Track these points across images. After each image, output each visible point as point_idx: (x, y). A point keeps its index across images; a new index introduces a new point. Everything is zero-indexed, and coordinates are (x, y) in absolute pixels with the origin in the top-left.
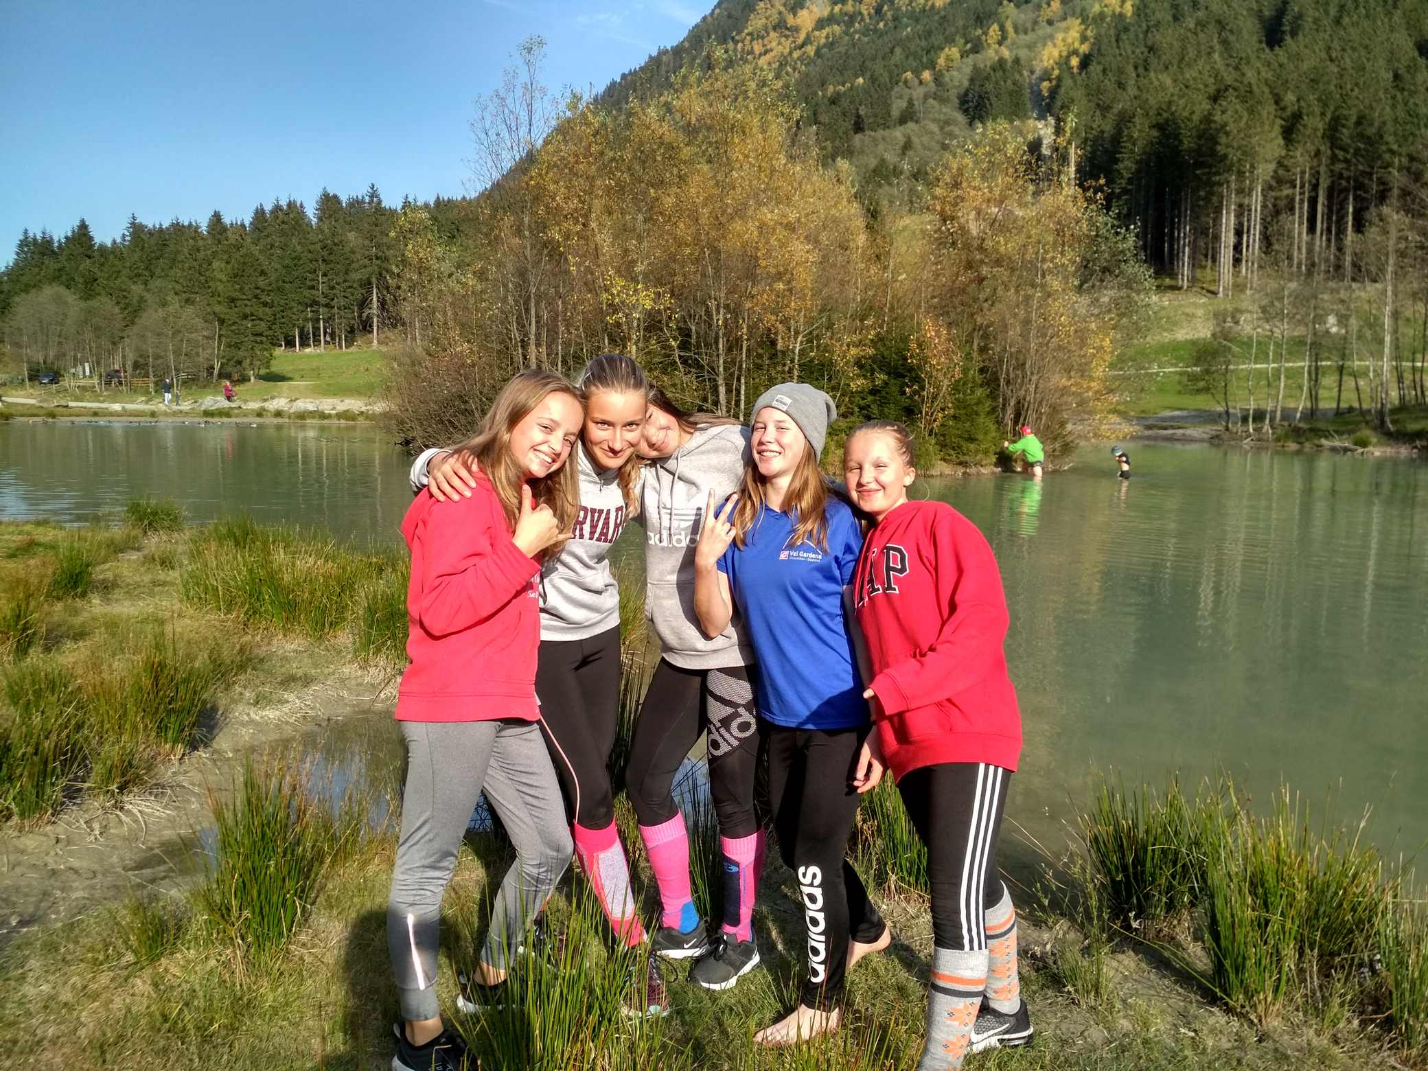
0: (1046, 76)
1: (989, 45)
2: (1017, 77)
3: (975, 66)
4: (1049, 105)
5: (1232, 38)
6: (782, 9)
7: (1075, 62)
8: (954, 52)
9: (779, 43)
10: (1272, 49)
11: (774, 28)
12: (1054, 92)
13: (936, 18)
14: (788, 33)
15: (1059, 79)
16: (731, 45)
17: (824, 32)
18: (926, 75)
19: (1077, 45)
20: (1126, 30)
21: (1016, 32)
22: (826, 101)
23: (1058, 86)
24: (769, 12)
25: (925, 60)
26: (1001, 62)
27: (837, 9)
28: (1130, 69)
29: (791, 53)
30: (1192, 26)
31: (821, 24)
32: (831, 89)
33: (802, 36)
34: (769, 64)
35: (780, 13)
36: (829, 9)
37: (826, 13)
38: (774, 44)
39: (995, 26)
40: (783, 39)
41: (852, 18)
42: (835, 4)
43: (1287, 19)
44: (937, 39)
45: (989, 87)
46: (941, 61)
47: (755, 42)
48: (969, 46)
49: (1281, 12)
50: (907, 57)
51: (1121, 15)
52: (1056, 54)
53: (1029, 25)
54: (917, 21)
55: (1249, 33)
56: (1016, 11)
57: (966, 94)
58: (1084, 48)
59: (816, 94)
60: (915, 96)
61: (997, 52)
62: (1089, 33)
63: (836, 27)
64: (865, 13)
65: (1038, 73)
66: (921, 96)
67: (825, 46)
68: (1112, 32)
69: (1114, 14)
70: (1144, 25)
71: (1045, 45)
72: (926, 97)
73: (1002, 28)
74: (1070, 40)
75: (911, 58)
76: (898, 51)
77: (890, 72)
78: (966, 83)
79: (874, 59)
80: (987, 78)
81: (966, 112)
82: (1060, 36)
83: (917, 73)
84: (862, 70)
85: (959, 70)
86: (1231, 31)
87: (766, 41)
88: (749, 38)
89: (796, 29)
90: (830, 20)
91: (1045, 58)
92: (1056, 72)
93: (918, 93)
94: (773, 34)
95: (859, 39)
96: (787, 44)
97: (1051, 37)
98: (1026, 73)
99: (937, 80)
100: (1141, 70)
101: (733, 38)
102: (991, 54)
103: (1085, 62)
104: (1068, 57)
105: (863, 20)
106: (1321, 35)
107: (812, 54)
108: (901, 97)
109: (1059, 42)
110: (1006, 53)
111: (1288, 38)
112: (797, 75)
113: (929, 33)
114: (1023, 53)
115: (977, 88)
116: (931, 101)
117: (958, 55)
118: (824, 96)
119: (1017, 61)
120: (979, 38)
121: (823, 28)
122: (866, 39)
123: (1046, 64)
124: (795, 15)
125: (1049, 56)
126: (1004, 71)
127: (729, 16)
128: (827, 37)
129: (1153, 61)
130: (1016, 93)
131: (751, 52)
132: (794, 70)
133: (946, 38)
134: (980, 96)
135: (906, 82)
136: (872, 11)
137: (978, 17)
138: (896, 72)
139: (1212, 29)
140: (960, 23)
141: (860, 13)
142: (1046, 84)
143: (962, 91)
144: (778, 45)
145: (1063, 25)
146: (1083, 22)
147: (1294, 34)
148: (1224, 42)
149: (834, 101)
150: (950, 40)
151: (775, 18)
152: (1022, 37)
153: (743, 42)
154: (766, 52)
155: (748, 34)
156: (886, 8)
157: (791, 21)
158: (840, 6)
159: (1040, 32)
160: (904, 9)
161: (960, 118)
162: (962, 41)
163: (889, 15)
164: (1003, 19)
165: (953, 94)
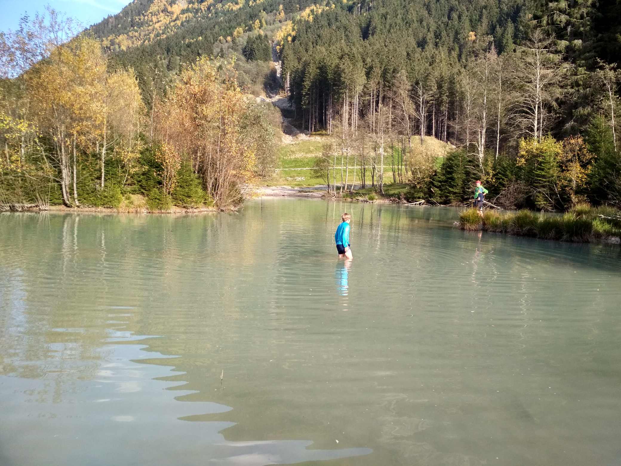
0: (278, 44)
1: (255, 28)
2: (266, 43)
3: (249, 36)
4: (280, 56)
5: (350, 34)
6: (166, 3)
7: (290, 39)
8: (241, 30)
9: (165, 18)
10: (364, 40)
11: (162, 11)
12: (282, 51)
13: (234, 14)
14: (168, 14)
15: (283, 45)
16: (142, 17)
17: (185, 16)
18: (229, 38)
19: (291, 32)
20: (310, 27)
21: (266, 24)
22: (185, 45)
23: (283, 48)
24: (159, 4)
25: (228, 32)
26: (260, 36)
27: (190, 6)
28: (310, 44)
29: (170, 23)
30: (334, 28)
31: (183, 12)
32: (187, 41)
33: (175, 17)
34: (160, 27)
35: (165, 5)
36: (187, 6)
37: (185, 7)
38: (162, 19)
39: (258, 21)
40: (166, 17)
41: (197, 11)
42: (190, 3)
43: (371, 28)
44: (233, 24)
45: (255, 46)
46: (235, 33)
47: (153, 17)
48: (247, 28)
49: (368, 25)
50: (221, 30)
51: (308, 21)
52: (282, 35)
53: (272, 22)
54: (225, 15)
55: (356, 32)
56: (266, 15)
57: (245, 48)
58: (293, 34)
59: (180, 42)
60: (224, 47)
61: (258, 31)
62: (296, 27)
63: (190, 14)
64: (203, 9)
65: (275, 42)
66: (227, 47)
67: (185, 21)
68: (304, 28)
69: (305, 20)
70: (317, 26)
71: (278, 30)
72: (228, 48)
73: (261, 22)
74: (288, 30)
75: (222, 31)
76: (217, 27)
77: (213, 36)
78: (245, 43)
79: (206, 29)
80: (254, 42)
81: (245, 55)
82: (284, 27)
83: (225, 37)
84: (201, 34)
85: (242, 37)
86: (349, 31)
87: (158, 17)
88: (150, 15)
89: (172, 13)
90: (187, 10)
91: (278, 36)
92: (282, 42)
93: (225, 46)
94: (161, 14)
95: (200, 20)
96: (168, 20)
97: (281, 28)
98: (270, 42)
99: (233, 41)
100: (315, 45)
101: (143, 14)
102: (256, 32)
103: (294, 40)
104: (287, 37)
105: (202, 12)
106: (383, 35)
107: (179, 24)
108: (218, 47)
109: (283, 30)
110: (262, 33)
111: (370, 36)
112: (172, 33)
113: (230, 21)
114: (269, 34)
115: (250, 46)
116: (230, 50)
117: (242, 31)
118: (184, 43)
119: (266, 36)
120: (251, 25)
121: (184, 13)
122: (203, 20)
123: (278, 39)
124: (171, 6)
125: (279, 35)
126: (261, 40)
127: (141, 4)
128: (186, 18)
129: (320, 42)
130: (266, 50)
131: (152, 21)
132: (172, 31)
133: (237, 24)
134: (251, 50)
135: (220, 41)
136: (206, 9)
137: (251, 16)
138: (216, 36)
139: (342, 30)
140: (243, 18)
141: (201, 9)
142: (278, 47)
143: (244, 47)
144: (164, 20)
145: (286, 23)
146: (293, 23)
147: (373, 35)
148: (347, 36)
149: (189, 46)
150: (239, 25)
151: (162, 7)
152: (269, 26)
153: (148, 16)
154: (158, 22)
155: (150, 13)
156: (212, 8)
157: (169, 9)
158: (192, 5)
159: (276, 25)
160: (220, 9)
161: (243, 58)
162: (244, 25)
163: (213, 11)
164: (261, 18)
165: (240, 48)
